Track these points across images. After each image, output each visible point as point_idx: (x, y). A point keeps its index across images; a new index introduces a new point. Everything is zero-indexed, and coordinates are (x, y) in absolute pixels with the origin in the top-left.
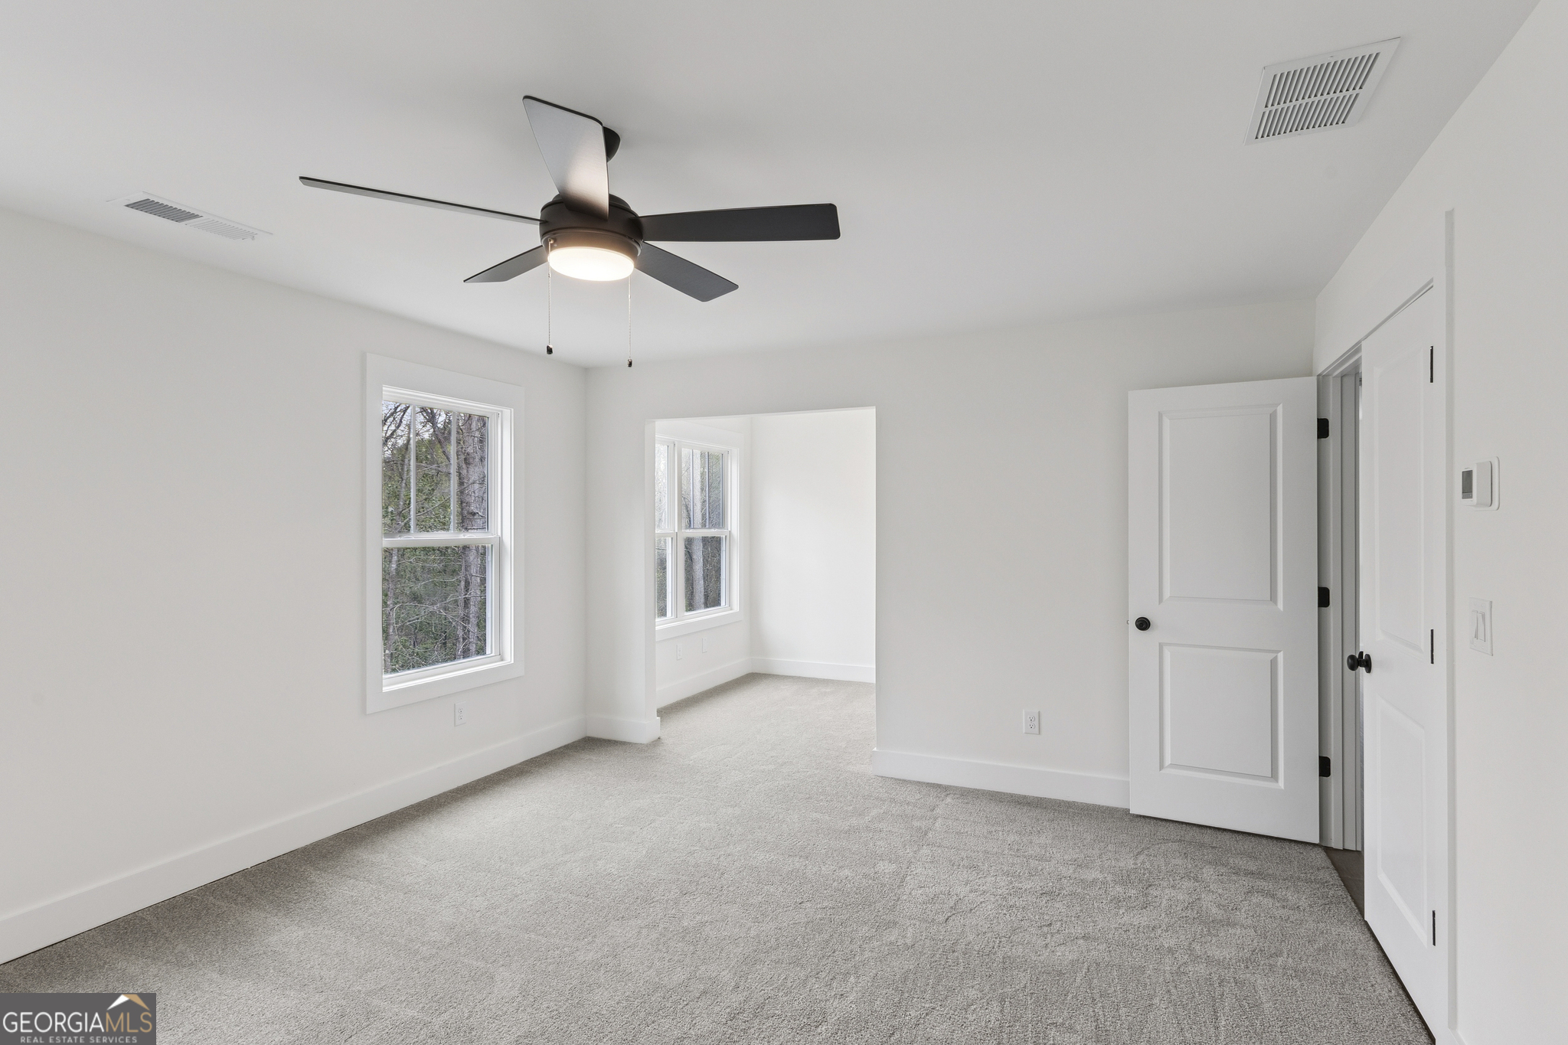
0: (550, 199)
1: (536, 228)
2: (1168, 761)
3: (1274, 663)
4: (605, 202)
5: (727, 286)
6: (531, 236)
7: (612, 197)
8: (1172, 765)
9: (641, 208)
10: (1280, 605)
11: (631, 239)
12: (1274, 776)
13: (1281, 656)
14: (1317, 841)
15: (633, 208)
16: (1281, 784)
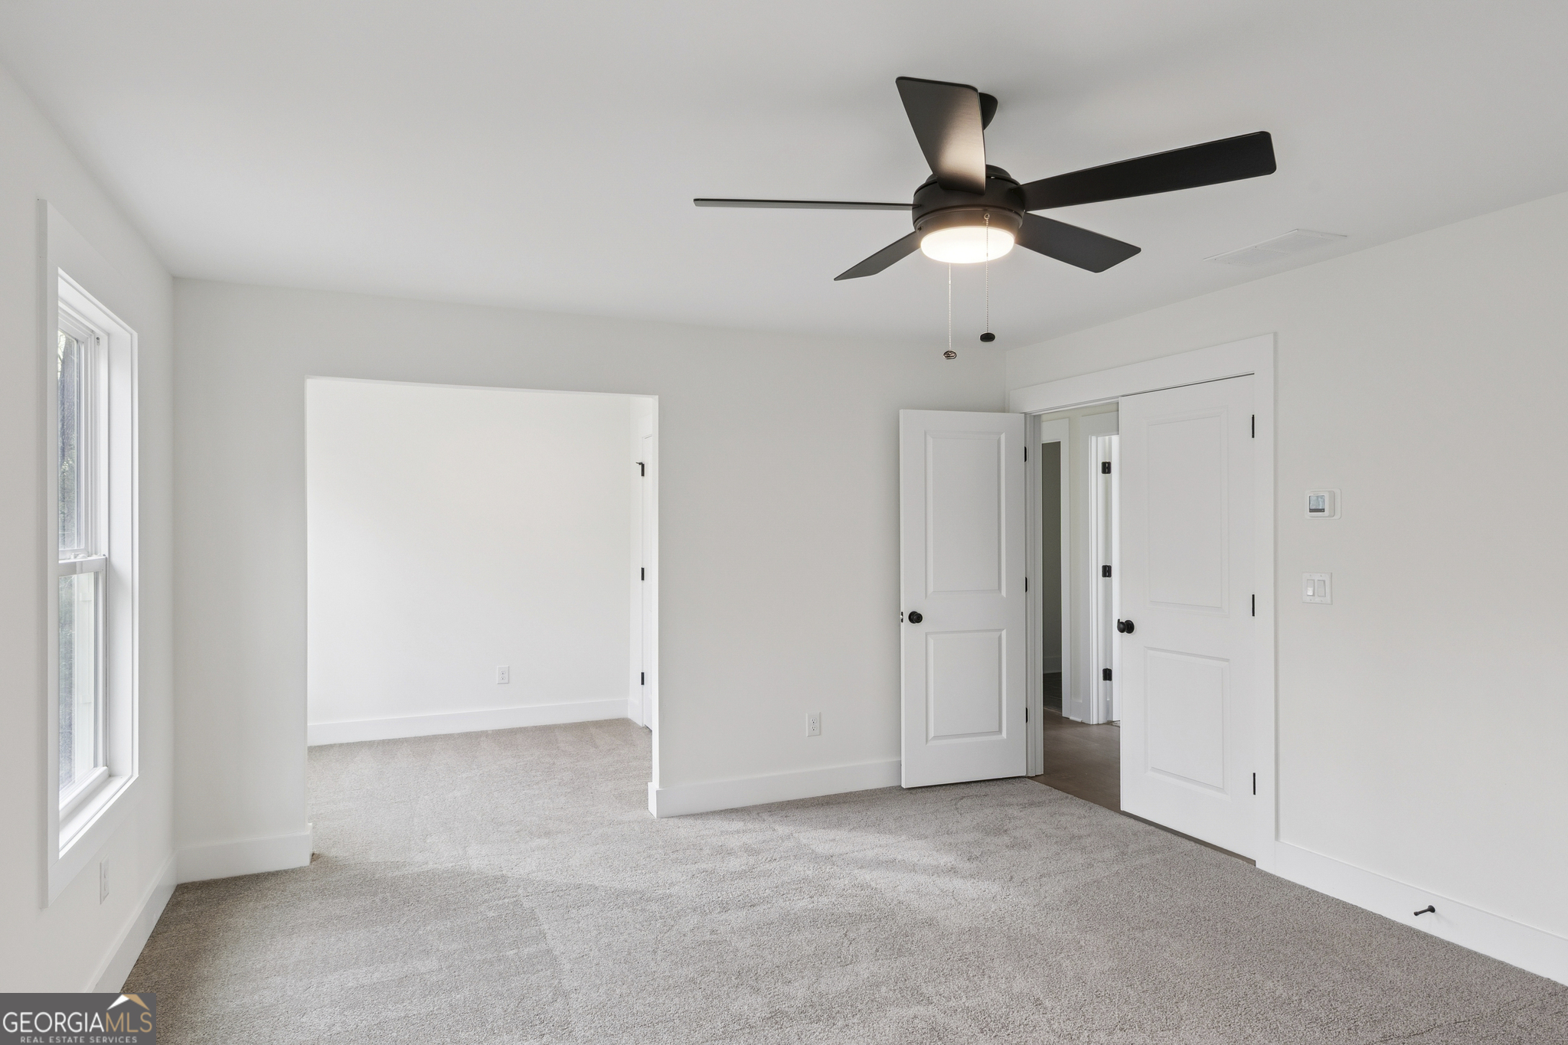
0: (924, 182)
1: (908, 214)
2: (932, 734)
3: (1000, 638)
4: (980, 174)
5: (1127, 251)
6: (903, 223)
7: (988, 167)
8: (936, 737)
9: (1023, 175)
10: (1004, 593)
11: (1011, 211)
12: (1000, 731)
13: (1004, 633)
14: (1024, 774)
15: (1014, 176)
16: (1004, 734)
